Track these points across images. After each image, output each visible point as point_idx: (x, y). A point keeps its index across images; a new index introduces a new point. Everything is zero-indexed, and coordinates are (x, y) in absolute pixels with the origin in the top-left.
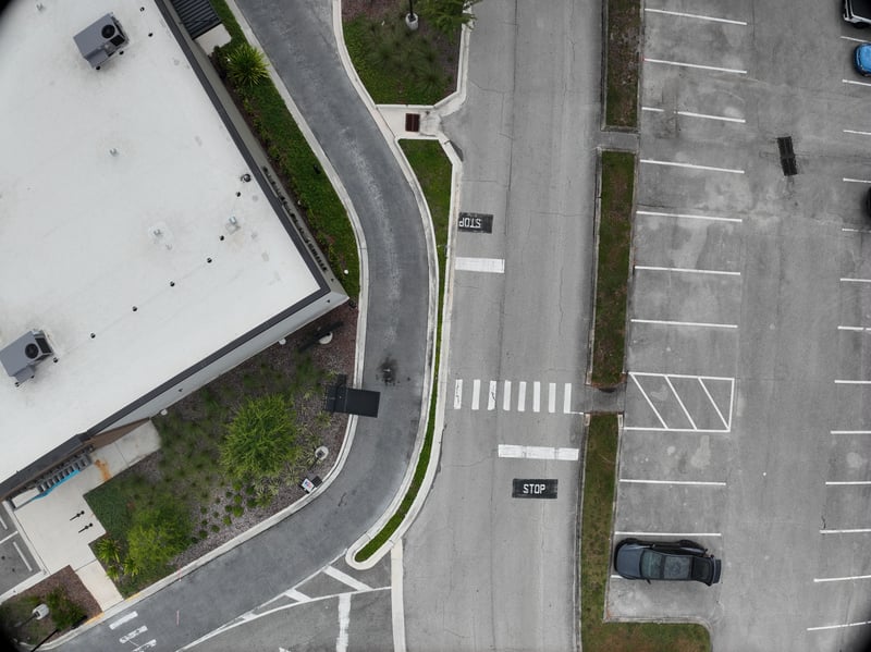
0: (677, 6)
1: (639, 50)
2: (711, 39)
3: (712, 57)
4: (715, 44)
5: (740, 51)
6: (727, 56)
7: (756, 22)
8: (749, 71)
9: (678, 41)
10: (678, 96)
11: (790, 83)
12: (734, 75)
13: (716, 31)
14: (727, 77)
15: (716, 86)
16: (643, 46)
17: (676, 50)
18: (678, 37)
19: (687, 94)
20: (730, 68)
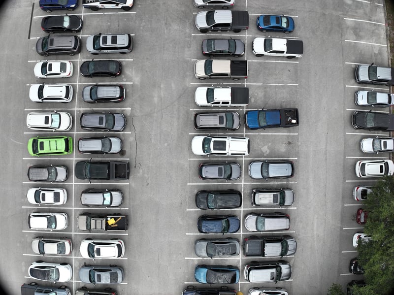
0: (375, 48)
1: (388, 28)
2: (361, 33)
3: (359, 24)
4: (358, 31)
5: (348, 28)
6: (353, 26)
7: (341, 42)
8: (343, 19)
9: (373, 32)
10: (371, 9)
11: (324, 15)
12: (349, 18)
13: (358, 37)
14: (352, 17)
15: (356, 13)
16: (387, 30)
17: (374, 28)
18: (373, 34)
19: (368, 10)
20: (351, 20)
